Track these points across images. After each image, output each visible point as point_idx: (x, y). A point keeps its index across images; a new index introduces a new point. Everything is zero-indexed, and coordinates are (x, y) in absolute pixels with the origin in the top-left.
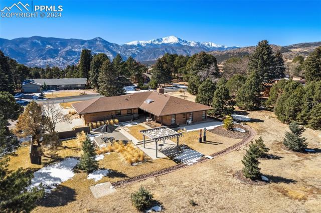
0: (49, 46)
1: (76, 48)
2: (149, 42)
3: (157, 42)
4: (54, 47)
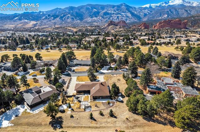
0: (95, 10)
1: (109, 10)
2: (158, 5)
3: (164, 4)
4: (97, 10)
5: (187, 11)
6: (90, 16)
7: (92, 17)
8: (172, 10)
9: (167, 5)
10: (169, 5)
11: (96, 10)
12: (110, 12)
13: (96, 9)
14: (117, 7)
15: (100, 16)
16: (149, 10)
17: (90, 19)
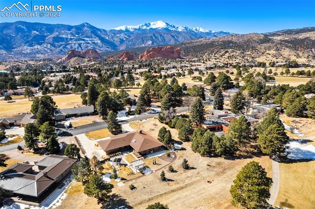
0: (35, 32)
1: (62, 34)
2: (137, 27)
3: (145, 27)
4: (40, 33)
5: (173, 36)
6: (26, 43)
7: (31, 45)
8: (156, 35)
9: (148, 28)
10: (151, 29)
11: (38, 33)
12: (64, 36)
13: (37, 31)
14: (76, 28)
15: (48, 43)
16: (126, 34)
17: (29, 48)
